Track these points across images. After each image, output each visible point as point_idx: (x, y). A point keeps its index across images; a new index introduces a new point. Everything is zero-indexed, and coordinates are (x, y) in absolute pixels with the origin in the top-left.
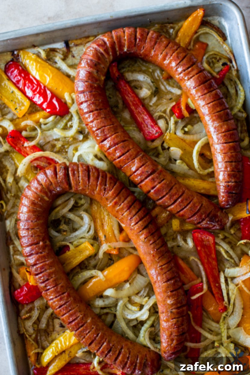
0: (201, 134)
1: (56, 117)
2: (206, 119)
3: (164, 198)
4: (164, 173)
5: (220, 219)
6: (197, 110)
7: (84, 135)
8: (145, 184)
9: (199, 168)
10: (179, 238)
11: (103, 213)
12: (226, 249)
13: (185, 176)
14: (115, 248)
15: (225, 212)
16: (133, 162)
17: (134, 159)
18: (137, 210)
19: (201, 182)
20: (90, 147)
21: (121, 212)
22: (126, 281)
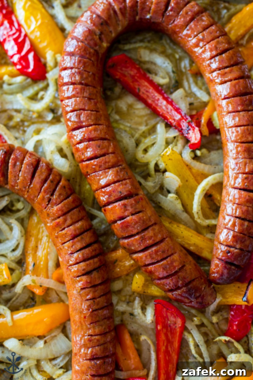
0: (217, 167)
1: (26, 79)
2: (228, 147)
3: (132, 239)
4: (144, 203)
5: (202, 295)
6: (220, 130)
7: (56, 115)
8: (112, 209)
9: (198, 213)
10: (137, 303)
11: (43, 232)
12: (197, 341)
13: (174, 218)
14: (41, 286)
15: (214, 287)
16: (105, 172)
17: (109, 168)
18: (84, 245)
19: (193, 235)
20: (56, 134)
21: (61, 240)
22: (40, 337)
